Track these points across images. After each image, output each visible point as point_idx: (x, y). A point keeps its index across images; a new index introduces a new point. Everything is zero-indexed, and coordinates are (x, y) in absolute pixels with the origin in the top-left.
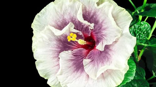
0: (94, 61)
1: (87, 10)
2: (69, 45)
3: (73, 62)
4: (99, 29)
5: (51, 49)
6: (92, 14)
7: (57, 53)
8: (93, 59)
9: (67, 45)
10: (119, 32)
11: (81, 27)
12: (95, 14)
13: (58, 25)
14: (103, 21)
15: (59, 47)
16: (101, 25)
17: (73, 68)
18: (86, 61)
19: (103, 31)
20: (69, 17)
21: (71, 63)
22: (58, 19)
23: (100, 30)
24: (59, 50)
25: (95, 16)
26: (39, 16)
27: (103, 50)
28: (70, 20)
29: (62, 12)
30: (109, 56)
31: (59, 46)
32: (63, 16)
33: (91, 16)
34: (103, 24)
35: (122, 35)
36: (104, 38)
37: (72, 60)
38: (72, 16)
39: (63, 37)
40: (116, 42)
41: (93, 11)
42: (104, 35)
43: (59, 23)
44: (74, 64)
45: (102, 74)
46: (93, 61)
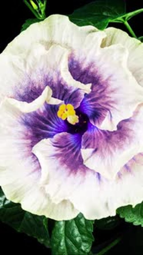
0: (100, 149)
2: (44, 131)
4: (102, 92)
6: (85, 66)
8: (95, 147)
9: (39, 131)
11: (63, 93)
12: (91, 65)
14: (111, 76)
15: (27, 137)
16: (106, 83)
18: (85, 153)
19: (111, 95)
20: (40, 77)
21: (57, 162)
22: (19, 83)
23: (103, 94)
24: (29, 141)
29: (28, 68)
31: (27, 135)
32: (29, 76)
34: (110, 82)
36: (112, 107)
39: (31, 116)
42: (113, 102)
43: (22, 91)
44: (64, 162)
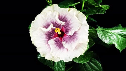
1: (60, 15)
3: (56, 45)
4: (68, 25)
5: (43, 40)
6: (63, 17)
7: (46, 42)
9: (50, 36)
10: (80, 24)
11: (57, 25)
12: (65, 17)
13: (44, 26)
14: (71, 19)
16: (69, 22)
17: (57, 48)
18: (64, 43)
19: (71, 25)
20: (50, 21)
21: (55, 46)
22: (44, 23)
24: (47, 39)
25: (65, 18)
26: (33, 23)
27: (73, 35)
28: (51, 22)
29: (46, 18)
30: (77, 37)
32: (47, 20)
33: (63, 18)
35: (82, 25)
37: (55, 44)
38: (52, 20)
40: (79, 29)
41: (64, 15)
42: (71, 27)
43: (45, 25)
44: (57, 46)
45: (75, 47)
46: (67, 42)
